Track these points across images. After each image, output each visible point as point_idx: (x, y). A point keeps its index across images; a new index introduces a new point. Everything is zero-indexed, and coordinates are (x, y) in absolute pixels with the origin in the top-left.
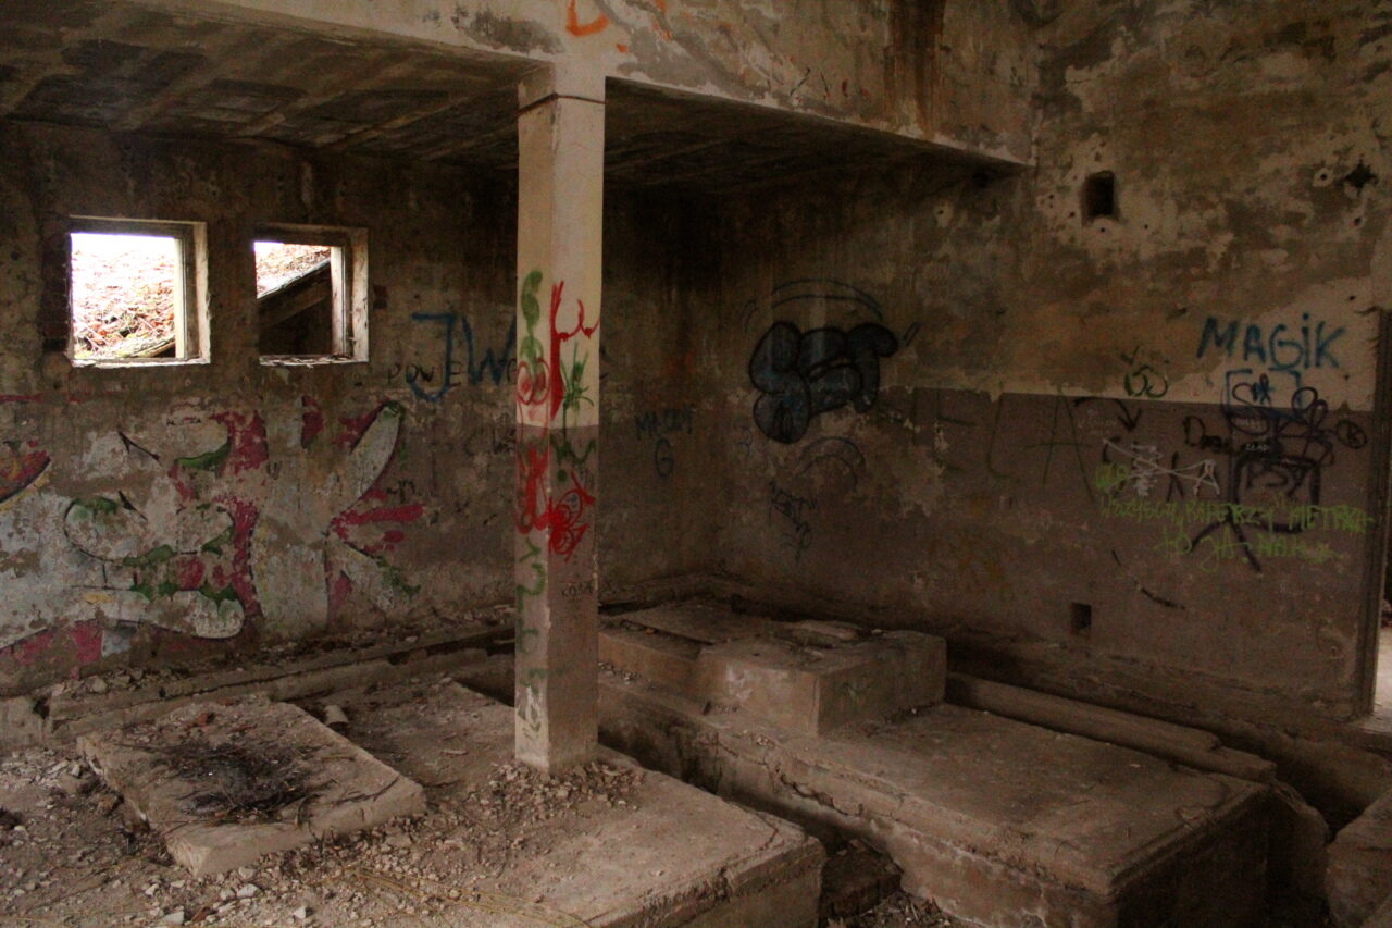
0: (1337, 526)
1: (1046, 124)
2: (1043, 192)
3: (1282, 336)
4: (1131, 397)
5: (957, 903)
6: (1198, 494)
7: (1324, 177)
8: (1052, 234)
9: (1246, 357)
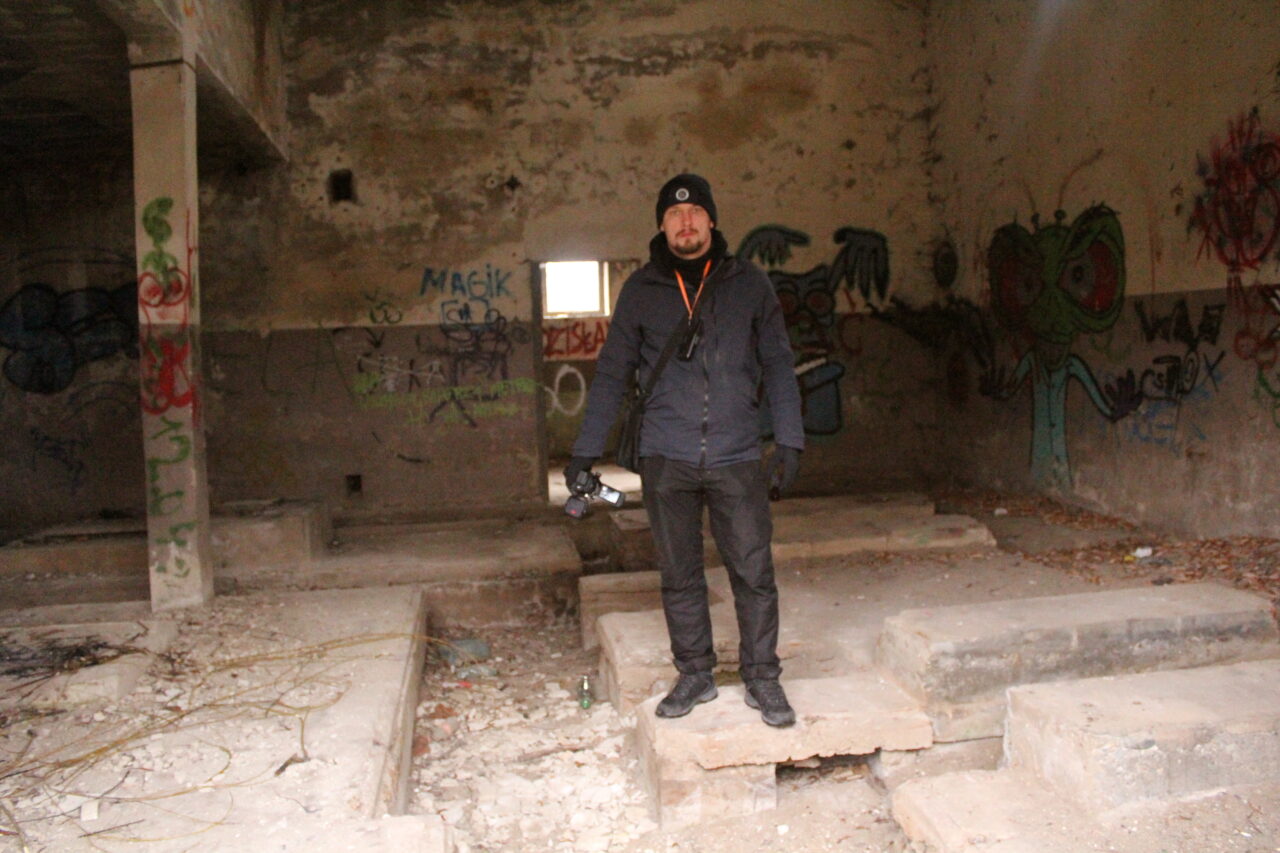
0: (519, 390)
1: (295, 133)
2: (296, 181)
3: (475, 278)
4: (376, 325)
5: (477, 618)
6: (430, 385)
7: (492, 182)
8: (305, 212)
9: (453, 293)
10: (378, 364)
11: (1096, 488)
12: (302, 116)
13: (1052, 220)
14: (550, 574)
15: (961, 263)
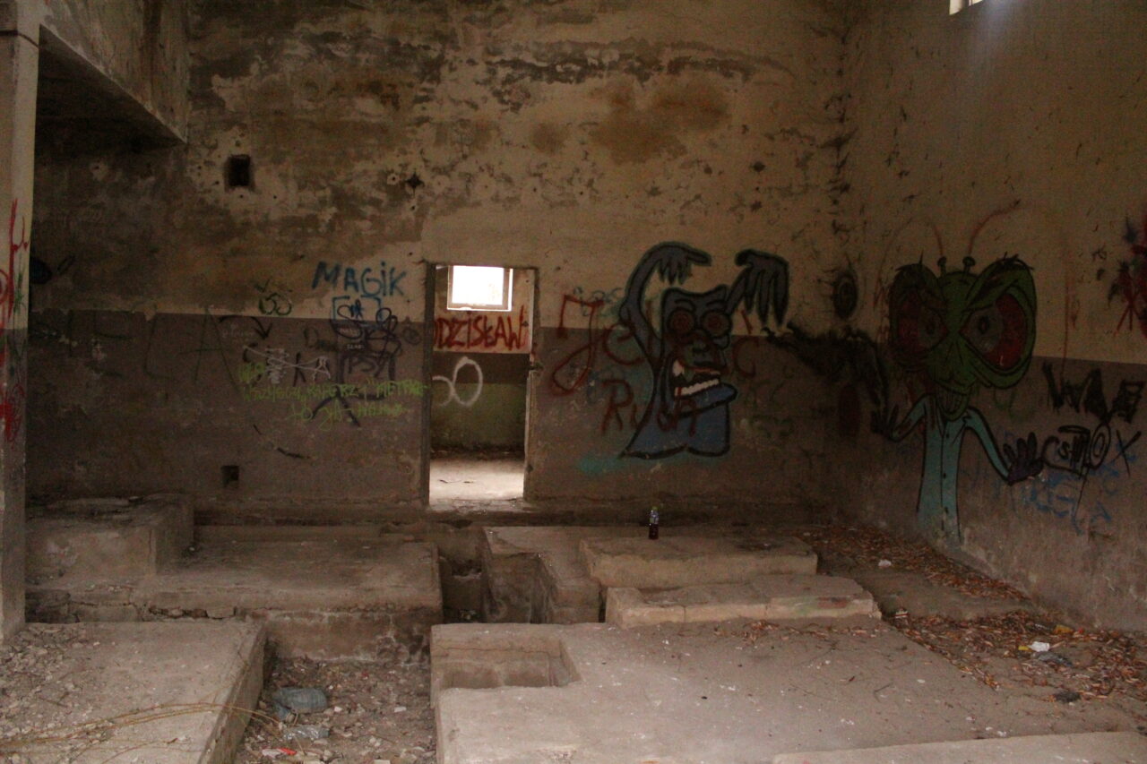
0: (406, 392)
1: (194, 113)
2: (192, 163)
3: (368, 275)
4: (264, 315)
5: (326, 650)
6: (316, 380)
7: (393, 179)
8: (200, 195)
9: (346, 288)
10: (264, 355)
11: (986, 549)
12: (203, 96)
13: (961, 266)
14: (406, 609)
15: (861, 294)
